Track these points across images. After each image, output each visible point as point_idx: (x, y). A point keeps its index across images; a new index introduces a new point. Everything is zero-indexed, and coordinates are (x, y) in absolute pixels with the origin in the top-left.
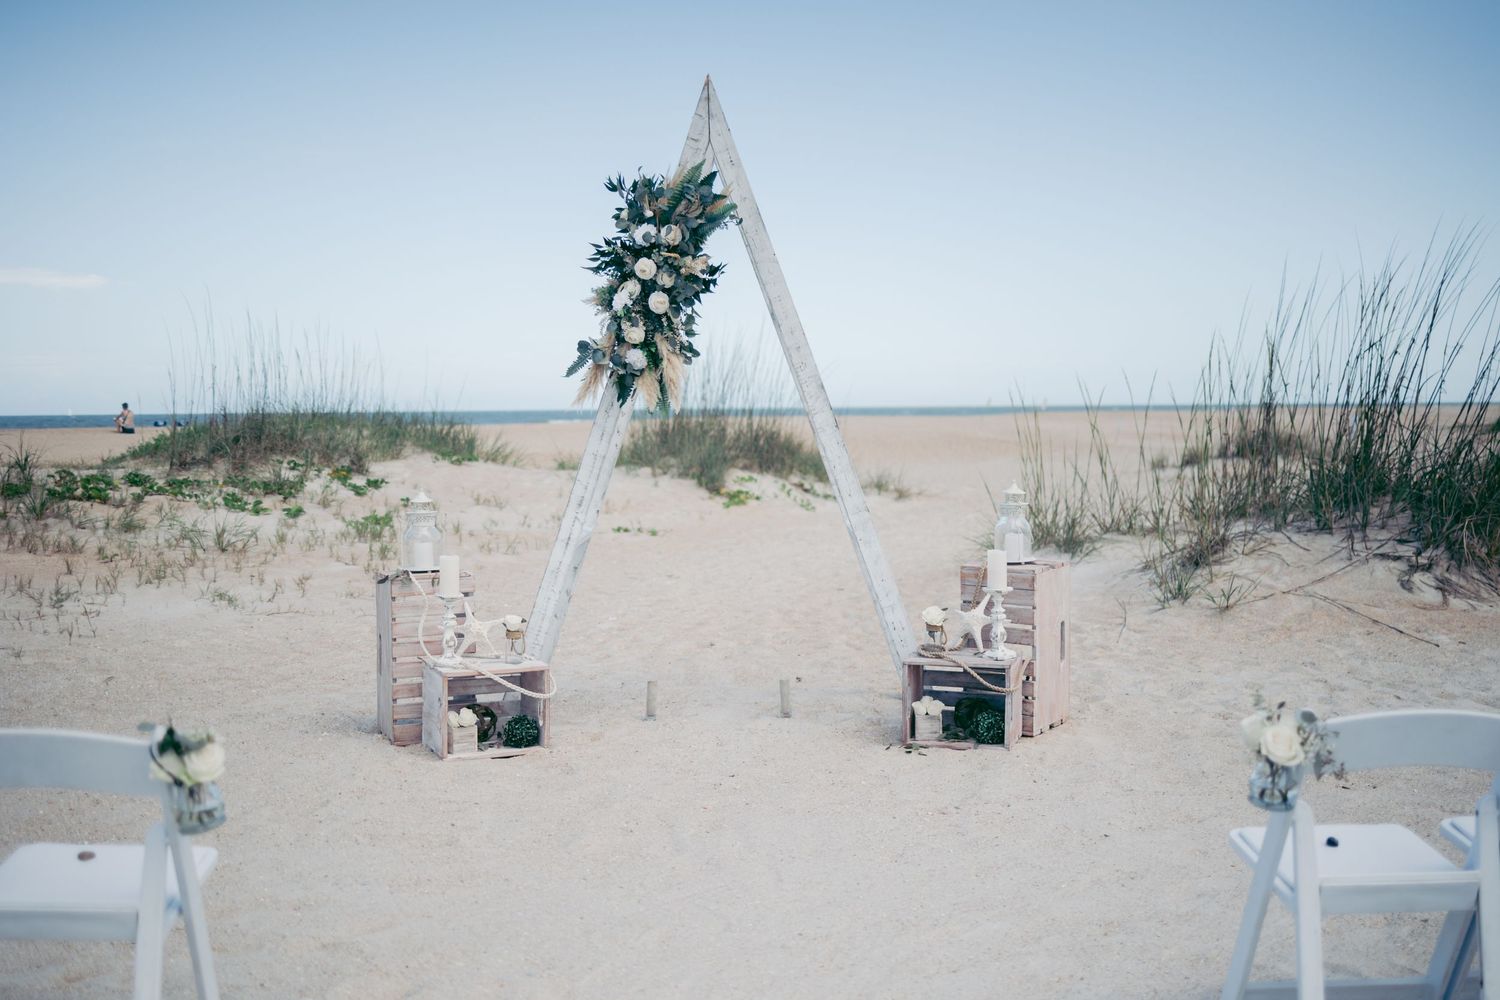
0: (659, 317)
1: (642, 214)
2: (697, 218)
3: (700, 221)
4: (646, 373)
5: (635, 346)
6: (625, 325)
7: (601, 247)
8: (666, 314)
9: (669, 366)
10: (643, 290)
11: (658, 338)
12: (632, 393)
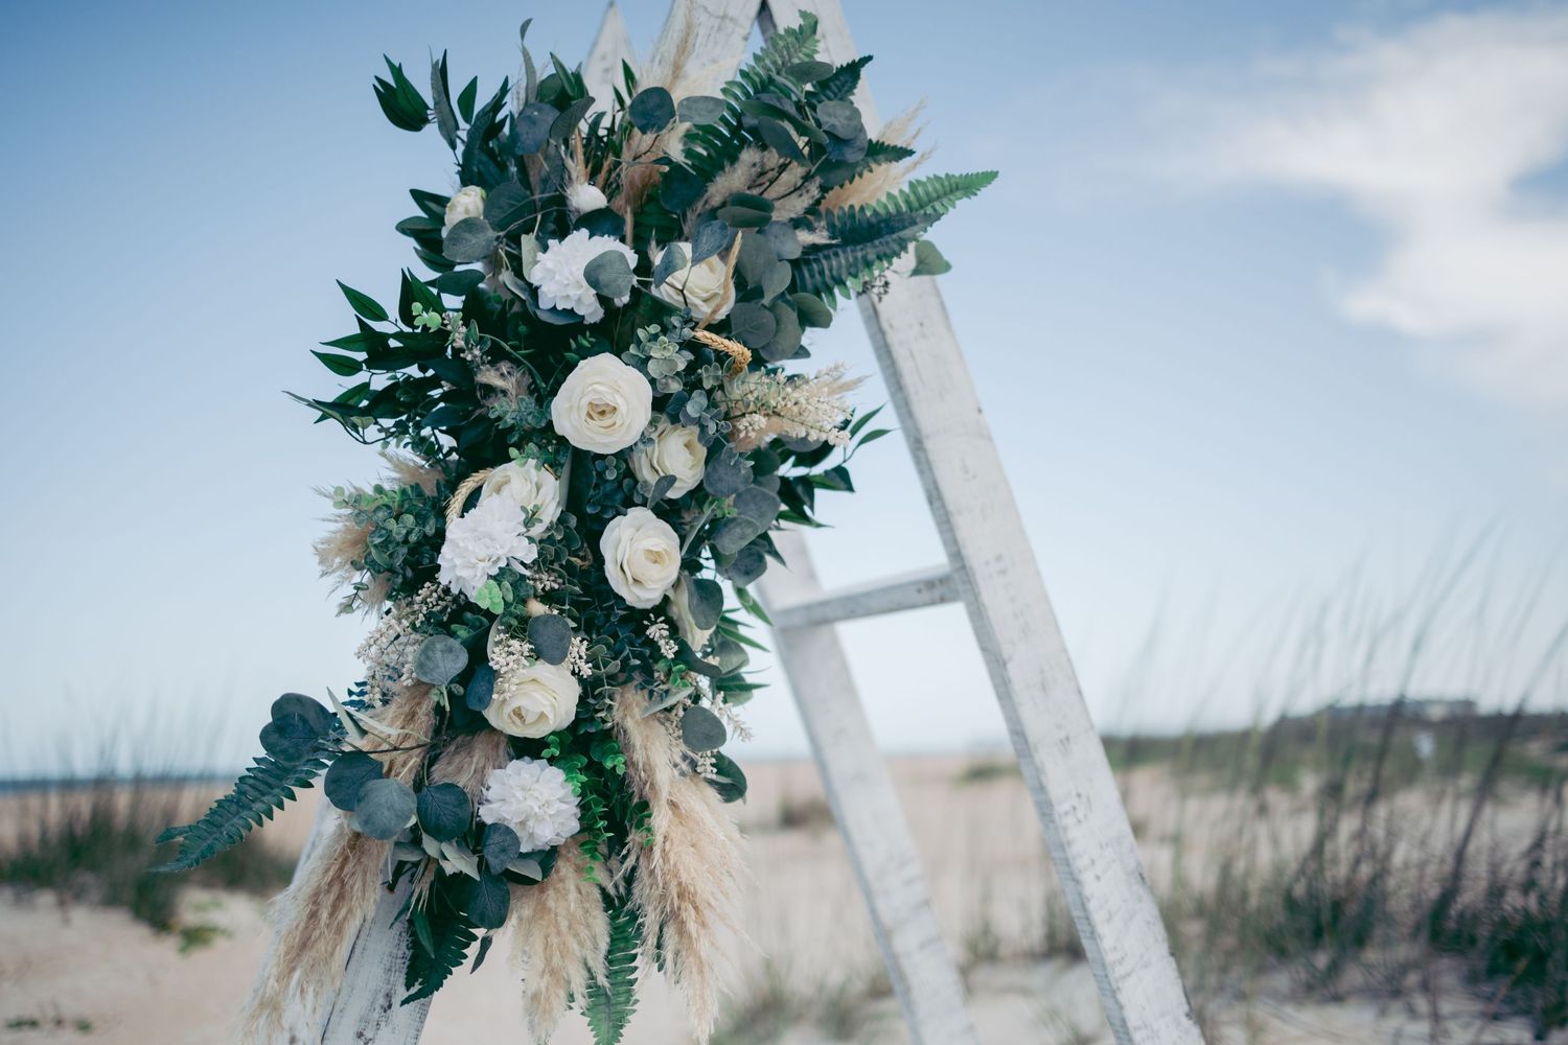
0: (637, 619)
1: (561, 200)
2: (797, 223)
3: (805, 237)
4: (564, 869)
5: (526, 748)
6: (504, 654)
7: (381, 315)
8: (663, 608)
9: (677, 833)
10: (573, 501)
11: (630, 712)
12: (473, 950)
